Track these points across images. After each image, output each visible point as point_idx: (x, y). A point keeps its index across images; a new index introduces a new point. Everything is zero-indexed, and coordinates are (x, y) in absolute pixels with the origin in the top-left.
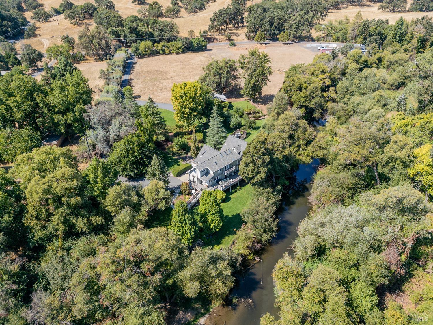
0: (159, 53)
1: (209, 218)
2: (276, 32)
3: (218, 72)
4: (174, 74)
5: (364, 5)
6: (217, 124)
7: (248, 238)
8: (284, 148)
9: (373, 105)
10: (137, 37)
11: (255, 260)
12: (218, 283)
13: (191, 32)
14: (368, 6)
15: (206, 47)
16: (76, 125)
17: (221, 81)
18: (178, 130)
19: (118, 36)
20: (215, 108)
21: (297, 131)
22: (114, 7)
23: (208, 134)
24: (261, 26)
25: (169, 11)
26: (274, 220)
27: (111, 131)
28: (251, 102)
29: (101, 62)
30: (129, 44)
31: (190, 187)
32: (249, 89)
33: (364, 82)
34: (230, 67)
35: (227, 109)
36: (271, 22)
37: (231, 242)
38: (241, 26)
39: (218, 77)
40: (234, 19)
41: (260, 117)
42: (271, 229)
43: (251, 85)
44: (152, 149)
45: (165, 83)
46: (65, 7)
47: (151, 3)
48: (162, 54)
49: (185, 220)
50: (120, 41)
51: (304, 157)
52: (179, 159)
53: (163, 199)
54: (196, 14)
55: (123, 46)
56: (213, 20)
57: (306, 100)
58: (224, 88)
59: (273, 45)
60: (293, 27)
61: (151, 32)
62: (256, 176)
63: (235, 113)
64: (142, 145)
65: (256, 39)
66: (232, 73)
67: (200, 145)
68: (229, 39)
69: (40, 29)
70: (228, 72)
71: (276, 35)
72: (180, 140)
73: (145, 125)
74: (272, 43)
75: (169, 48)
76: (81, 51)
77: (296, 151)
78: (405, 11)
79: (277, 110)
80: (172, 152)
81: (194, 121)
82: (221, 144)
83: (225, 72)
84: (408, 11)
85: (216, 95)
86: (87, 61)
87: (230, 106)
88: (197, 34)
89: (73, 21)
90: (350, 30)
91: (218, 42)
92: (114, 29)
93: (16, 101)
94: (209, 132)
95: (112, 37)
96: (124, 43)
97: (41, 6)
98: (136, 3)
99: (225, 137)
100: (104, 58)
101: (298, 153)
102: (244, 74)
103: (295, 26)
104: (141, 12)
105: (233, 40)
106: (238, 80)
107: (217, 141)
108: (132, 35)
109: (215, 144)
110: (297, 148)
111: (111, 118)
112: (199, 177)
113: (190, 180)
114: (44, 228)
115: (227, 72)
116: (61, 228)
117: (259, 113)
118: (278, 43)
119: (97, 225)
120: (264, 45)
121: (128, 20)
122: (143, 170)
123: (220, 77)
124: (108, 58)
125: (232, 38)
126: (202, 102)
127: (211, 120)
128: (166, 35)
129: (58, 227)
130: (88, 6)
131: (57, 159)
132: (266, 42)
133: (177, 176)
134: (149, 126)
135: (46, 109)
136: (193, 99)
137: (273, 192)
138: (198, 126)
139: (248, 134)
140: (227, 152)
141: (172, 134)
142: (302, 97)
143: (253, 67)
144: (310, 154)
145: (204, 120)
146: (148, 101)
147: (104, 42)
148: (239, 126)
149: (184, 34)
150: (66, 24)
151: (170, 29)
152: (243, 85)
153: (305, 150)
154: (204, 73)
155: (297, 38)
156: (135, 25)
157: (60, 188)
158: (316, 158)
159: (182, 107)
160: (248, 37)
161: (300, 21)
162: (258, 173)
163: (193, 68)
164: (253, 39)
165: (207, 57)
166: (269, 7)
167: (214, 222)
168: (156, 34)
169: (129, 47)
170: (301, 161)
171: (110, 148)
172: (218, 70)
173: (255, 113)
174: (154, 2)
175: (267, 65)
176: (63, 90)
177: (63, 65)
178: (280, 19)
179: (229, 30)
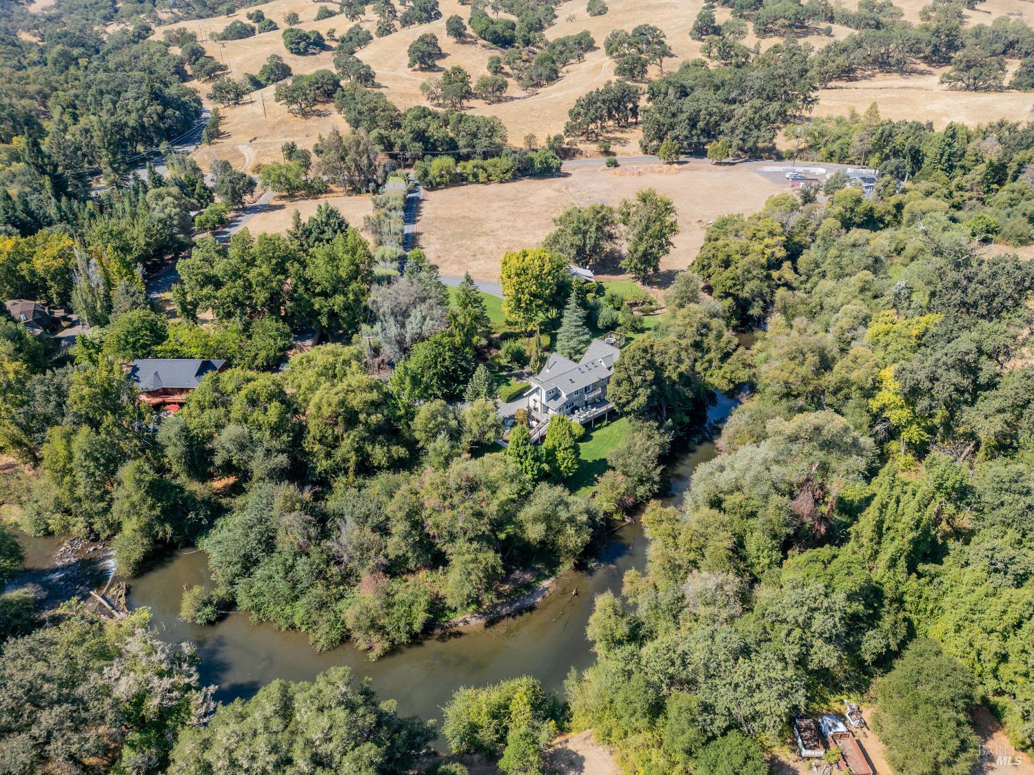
0: (466, 179)
1: (560, 455)
2: (703, 140)
3: (580, 229)
4: (498, 225)
5: (913, 72)
6: (576, 321)
7: (613, 487)
8: (680, 361)
9: (850, 297)
10: (426, 149)
11: (624, 520)
12: (570, 530)
13: (530, 139)
14: (922, 73)
15: (558, 169)
16: (345, 315)
17: (585, 245)
18: (508, 329)
19: (389, 146)
20: (573, 294)
21: (707, 335)
22: (373, 77)
23: (559, 337)
24: (672, 127)
25: (484, 86)
26: (656, 468)
27: (409, 327)
28: (639, 283)
29: (358, 197)
30: (409, 162)
31: (529, 416)
32: (636, 261)
33: (847, 253)
34: (604, 219)
35: (593, 295)
36: (693, 119)
37: (590, 495)
38: (632, 123)
39: (580, 236)
40: (617, 110)
41: (653, 311)
42: (649, 479)
43: (640, 254)
44: (470, 357)
45: (481, 242)
46: (272, 72)
47: (449, 69)
48: (472, 183)
49: (525, 452)
50: (393, 156)
51: (717, 379)
52: (511, 376)
53: (493, 425)
54: (540, 90)
55: (400, 166)
56: (574, 115)
57: (735, 285)
58: (591, 256)
59: (696, 165)
60: (737, 132)
61: (451, 139)
62: (633, 400)
63: (607, 303)
64: (455, 349)
65: (660, 153)
66: (607, 229)
67: (546, 354)
68: (607, 152)
69: (226, 120)
70: (599, 229)
71: (704, 144)
72: (513, 345)
73: (461, 319)
74: (694, 162)
75: (486, 170)
76: (320, 174)
77: (705, 370)
78: (1000, 89)
79: (678, 301)
80: (499, 364)
81: (536, 315)
82: (581, 354)
83: (593, 229)
84: (1008, 88)
85: (576, 269)
86: (331, 195)
87: (600, 290)
88: (541, 142)
89: (295, 106)
90: (855, 140)
91: (583, 158)
92: (383, 132)
93: (261, 274)
94: (562, 333)
95: (378, 148)
96: (400, 160)
97: (222, 70)
98: (417, 66)
99: (588, 342)
100: (364, 190)
101: (709, 373)
102: (628, 233)
103: (742, 129)
104: (428, 88)
105: (614, 154)
106: (617, 241)
107: (573, 348)
108: (417, 145)
109: (570, 354)
110: (706, 365)
111: (408, 308)
112: (544, 402)
113: (528, 407)
114: (328, 455)
115: (597, 229)
116: (353, 458)
117: (651, 303)
118: (706, 163)
119: (399, 457)
120: (676, 166)
121: (409, 117)
122: (455, 389)
123: (584, 238)
124: (370, 189)
125: (612, 149)
126: (551, 284)
127: (565, 314)
128: (482, 144)
129: (349, 456)
130: (323, 77)
131: (346, 363)
132: (682, 158)
133: (508, 402)
134: (469, 319)
135: (303, 287)
136: (536, 278)
137: (658, 428)
138: (541, 324)
139: (629, 340)
140: (590, 366)
141: (497, 335)
142: (727, 278)
143: (644, 222)
144: (728, 375)
145: (553, 313)
146: (465, 280)
147: (365, 161)
148: (612, 326)
149: (516, 141)
150: (278, 113)
151: (489, 131)
152: (625, 251)
153: (720, 368)
154: (554, 229)
155: (746, 152)
156: (422, 125)
157: (358, 400)
158: (737, 382)
159: (517, 291)
160: (645, 150)
161: (752, 119)
162: (635, 396)
163: (532, 213)
164: (655, 152)
165: (560, 191)
166: (693, 83)
167: (565, 460)
168: (461, 143)
169: (410, 166)
170: (712, 385)
171: (404, 353)
172: (581, 225)
173: (643, 303)
174: (454, 69)
175: (669, 219)
176: (332, 259)
177: (324, 215)
178: (710, 115)
179: (607, 132)
